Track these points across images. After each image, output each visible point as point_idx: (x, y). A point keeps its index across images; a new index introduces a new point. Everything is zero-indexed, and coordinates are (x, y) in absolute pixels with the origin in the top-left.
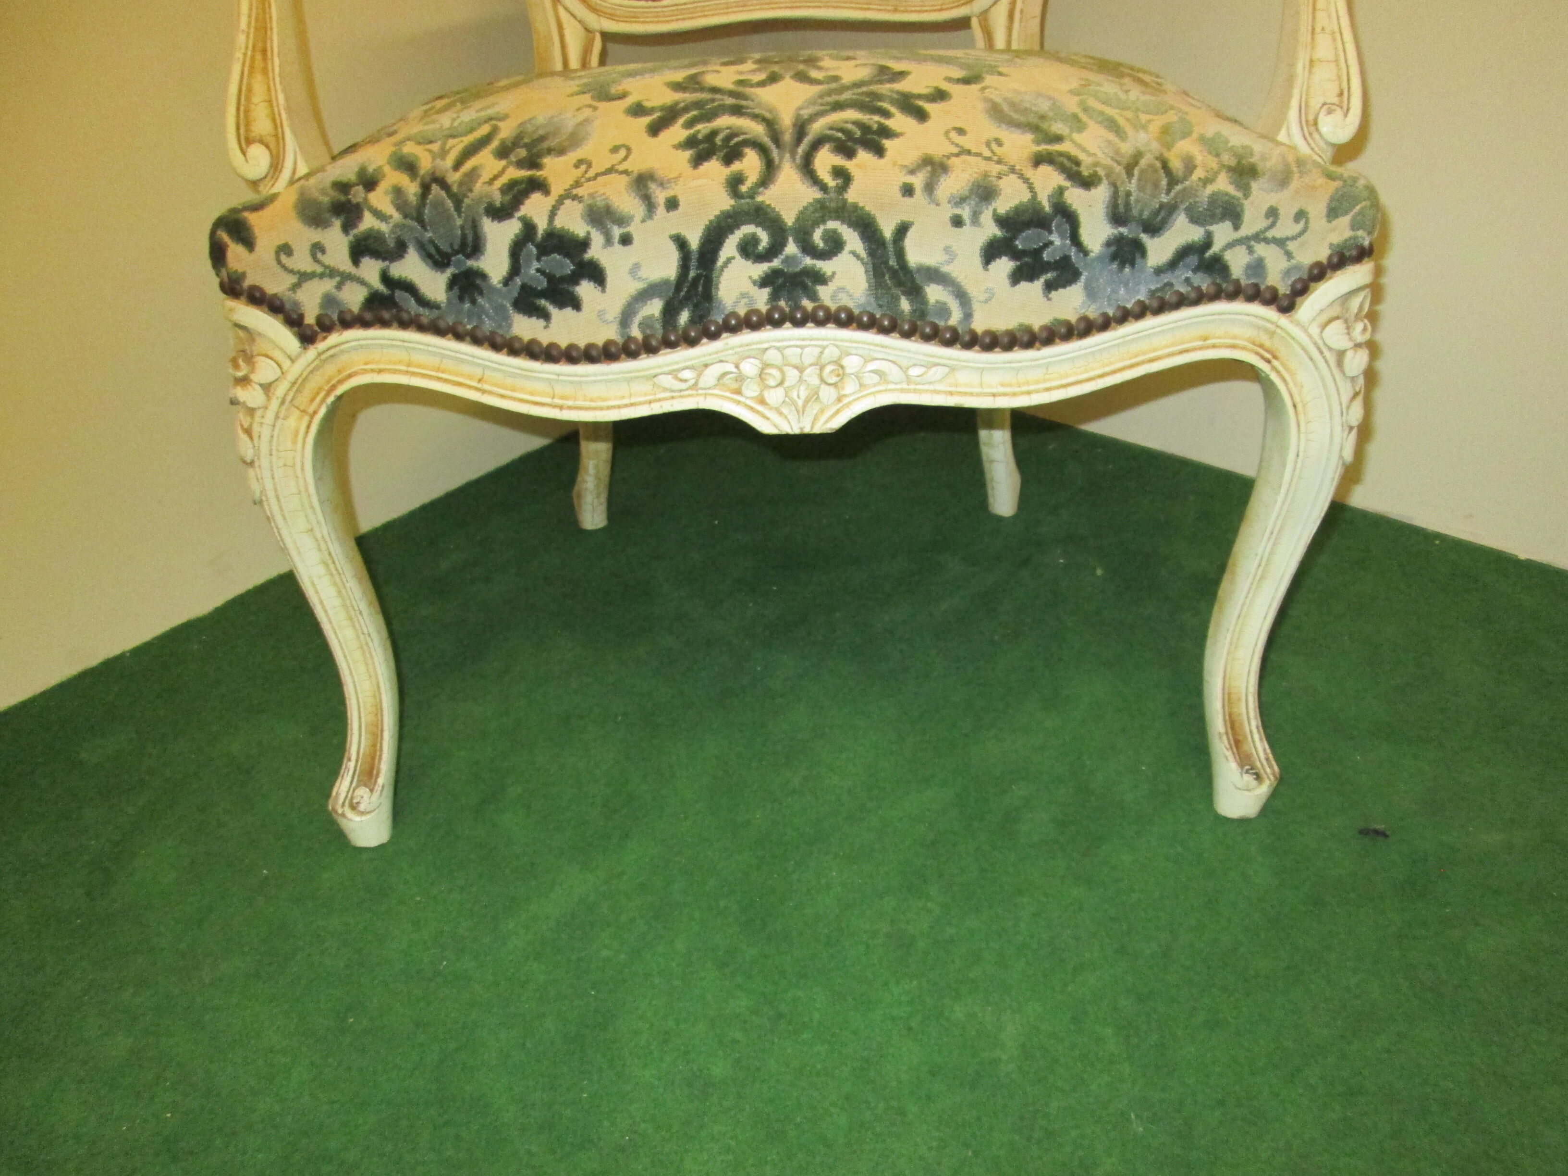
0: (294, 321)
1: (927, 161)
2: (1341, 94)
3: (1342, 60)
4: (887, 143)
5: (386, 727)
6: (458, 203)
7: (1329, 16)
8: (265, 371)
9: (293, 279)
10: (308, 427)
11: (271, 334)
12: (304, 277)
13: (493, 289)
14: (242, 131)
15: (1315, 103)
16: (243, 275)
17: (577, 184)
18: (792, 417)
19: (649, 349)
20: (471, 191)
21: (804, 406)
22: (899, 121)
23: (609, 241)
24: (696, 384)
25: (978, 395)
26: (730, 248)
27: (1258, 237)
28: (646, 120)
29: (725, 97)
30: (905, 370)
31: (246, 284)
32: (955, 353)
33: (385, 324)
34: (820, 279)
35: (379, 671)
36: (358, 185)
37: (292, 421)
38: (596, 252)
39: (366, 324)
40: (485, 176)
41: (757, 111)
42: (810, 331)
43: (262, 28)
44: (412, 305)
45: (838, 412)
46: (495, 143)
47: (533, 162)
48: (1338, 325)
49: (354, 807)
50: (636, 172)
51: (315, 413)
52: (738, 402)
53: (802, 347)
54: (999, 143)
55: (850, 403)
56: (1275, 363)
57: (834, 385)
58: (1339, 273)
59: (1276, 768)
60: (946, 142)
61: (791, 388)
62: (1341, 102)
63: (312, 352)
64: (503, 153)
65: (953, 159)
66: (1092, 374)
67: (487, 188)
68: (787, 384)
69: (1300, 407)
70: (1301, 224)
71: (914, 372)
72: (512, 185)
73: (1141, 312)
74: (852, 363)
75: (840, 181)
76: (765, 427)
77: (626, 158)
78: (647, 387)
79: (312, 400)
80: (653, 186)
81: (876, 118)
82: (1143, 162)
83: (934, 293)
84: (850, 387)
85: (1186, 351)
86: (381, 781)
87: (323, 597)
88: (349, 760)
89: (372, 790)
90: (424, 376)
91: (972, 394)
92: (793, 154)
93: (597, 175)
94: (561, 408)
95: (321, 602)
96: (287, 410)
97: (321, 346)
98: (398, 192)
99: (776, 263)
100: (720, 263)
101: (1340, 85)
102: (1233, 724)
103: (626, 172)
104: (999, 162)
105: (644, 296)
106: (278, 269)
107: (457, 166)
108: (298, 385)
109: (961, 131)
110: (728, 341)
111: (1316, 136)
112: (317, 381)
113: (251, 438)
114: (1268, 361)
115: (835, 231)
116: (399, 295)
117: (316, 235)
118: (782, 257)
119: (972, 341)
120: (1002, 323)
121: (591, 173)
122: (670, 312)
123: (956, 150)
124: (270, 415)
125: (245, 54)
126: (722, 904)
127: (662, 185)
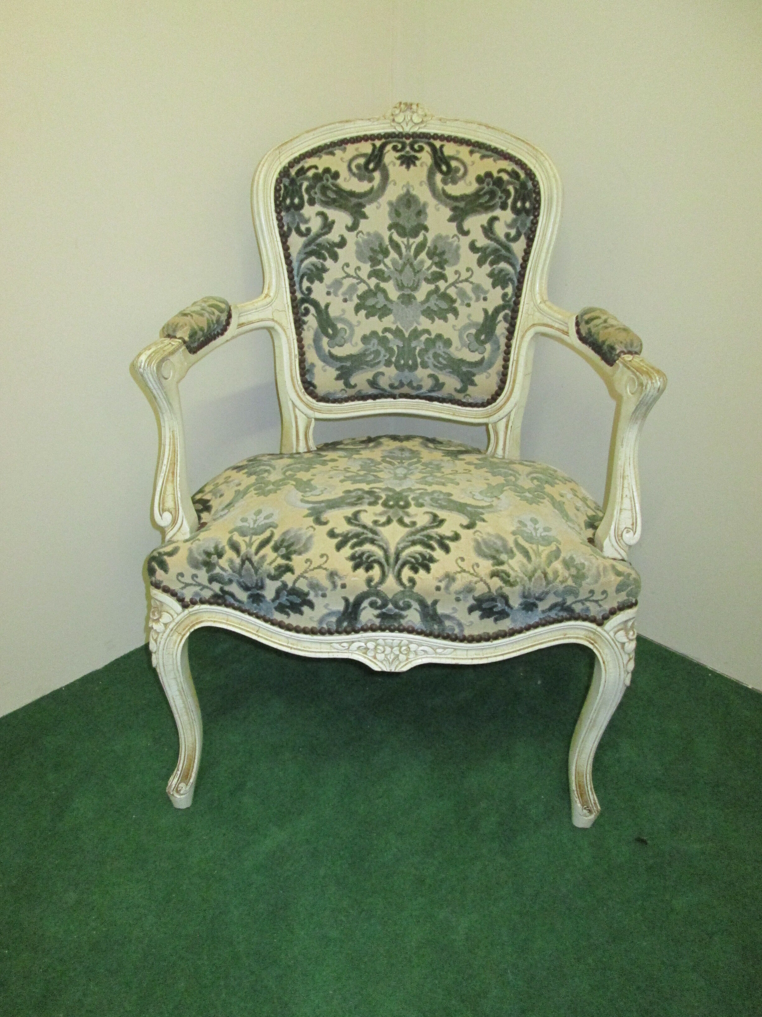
0: (181, 600)
1: (447, 576)
2: (633, 524)
3: (634, 510)
4: (432, 565)
5: (196, 757)
6: (256, 570)
7: (629, 491)
8: (166, 618)
9: (183, 585)
10: (181, 640)
11: (170, 604)
12: (187, 585)
13: (266, 601)
14: (161, 506)
15: (622, 527)
16: (162, 582)
17: (306, 572)
18: (387, 665)
19: (331, 633)
20: (262, 566)
21: (392, 661)
22: (438, 553)
23: (316, 595)
24: (349, 648)
25: (465, 659)
26: (365, 603)
27: (587, 600)
28: (335, 541)
29: (368, 532)
30: (434, 650)
31: (162, 585)
32: (457, 644)
33: (219, 605)
34: (402, 617)
35: (196, 734)
36: (214, 554)
37: (174, 637)
38: (311, 597)
39: (211, 604)
40: (268, 560)
41: (381, 543)
42: (396, 634)
43: (173, 464)
44: (232, 601)
45: (406, 665)
46: (272, 543)
47: (287, 557)
48: (622, 633)
49: (178, 792)
50: (330, 570)
51: (184, 635)
52: (365, 657)
53: (393, 640)
54: (478, 565)
55: (411, 661)
56: (596, 645)
57: (406, 654)
58: (622, 612)
59: (599, 808)
60: (456, 565)
61: (387, 654)
62: (633, 527)
63: (186, 611)
64: (276, 549)
65: (458, 574)
66: (515, 649)
67: (268, 567)
68: (386, 653)
69: (606, 663)
70: (605, 596)
71: (439, 651)
72: (279, 567)
73: (536, 626)
74: (413, 647)
75: (411, 584)
76: (376, 668)
77: (326, 562)
78: (328, 646)
79: (184, 629)
80: (336, 578)
81: (429, 551)
82: (536, 575)
83: (447, 623)
84: (412, 656)
85: (557, 639)
86: (191, 781)
87: (177, 704)
88: (178, 770)
89: (187, 785)
90: (233, 626)
91: (463, 659)
92: (394, 568)
93: (315, 568)
94: (291, 648)
95: (175, 706)
96: (173, 633)
97: (190, 609)
98: (231, 561)
99: (384, 610)
100: (361, 608)
101: (633, 520)
102: (580, 786)
103: (325, 569)
104: (476, 576)
105: (330, 614)
106: (177, 582)
107: (257, 553)
108: (179, 624)
109: (463, 559)
110: (362, 635)
111: (621, 541)
112: (187, 622)
113: (156, 643)
114: (592, 644)
115: (408, 602)
116: (227, 597)
117: (194, 571)
118: (386, 608)
119: (463, 639)
120: (476, 633)
121: (312, 567)
122: (339, 622)
123: (459, 570)
124: (165, 635)
125: (165, 475)
126: (342, 853)
127: (340, 578)
